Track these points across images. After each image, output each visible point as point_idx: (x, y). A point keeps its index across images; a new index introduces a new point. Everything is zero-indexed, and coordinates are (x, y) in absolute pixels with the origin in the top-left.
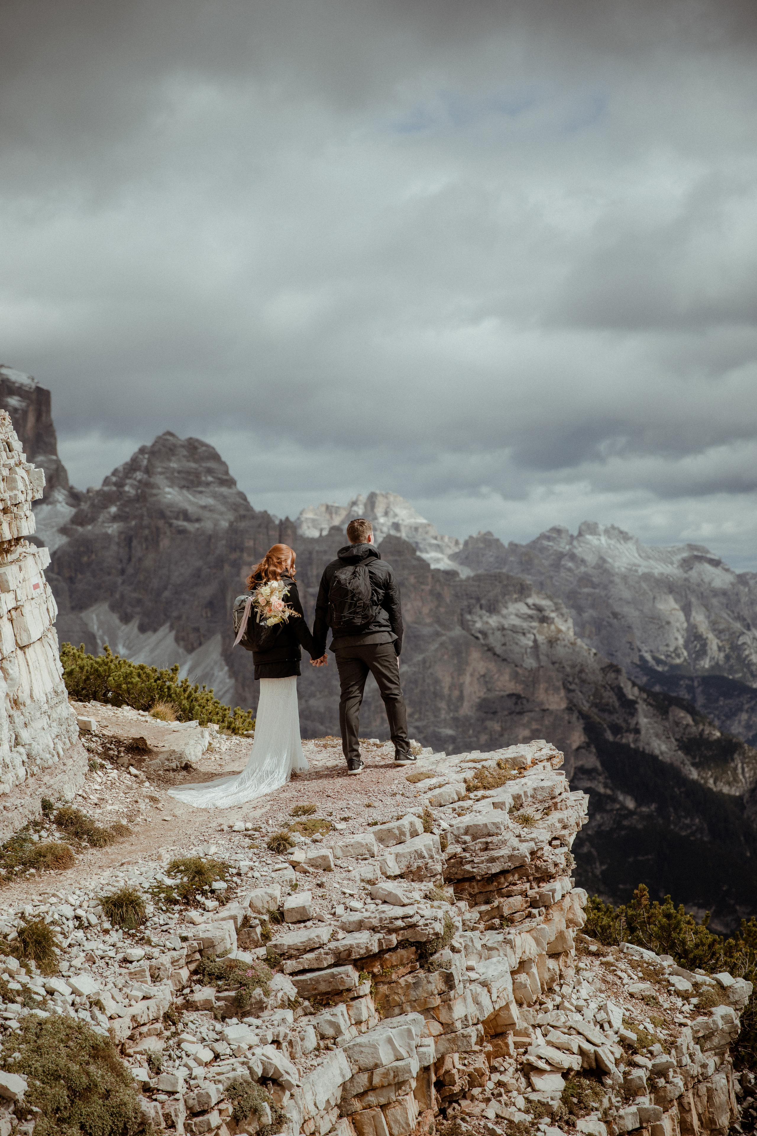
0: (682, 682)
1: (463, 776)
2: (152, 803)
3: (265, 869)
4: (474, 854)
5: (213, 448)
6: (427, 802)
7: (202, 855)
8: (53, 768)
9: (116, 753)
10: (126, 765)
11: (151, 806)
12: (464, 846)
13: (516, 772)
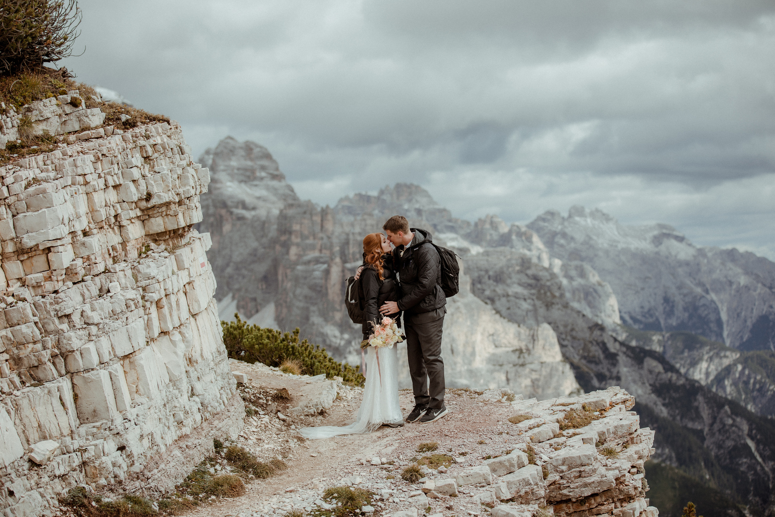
1: (555, 417)
2: (299, 443)
3: (403, 495)
4: (570, 481)
6: (528, 439)
7: (350, 485)
8: (220, 414)
9: (265, 402)
10: (274, 411)
11: (299, 445)
12: (561, 475)
13: (598, 413)
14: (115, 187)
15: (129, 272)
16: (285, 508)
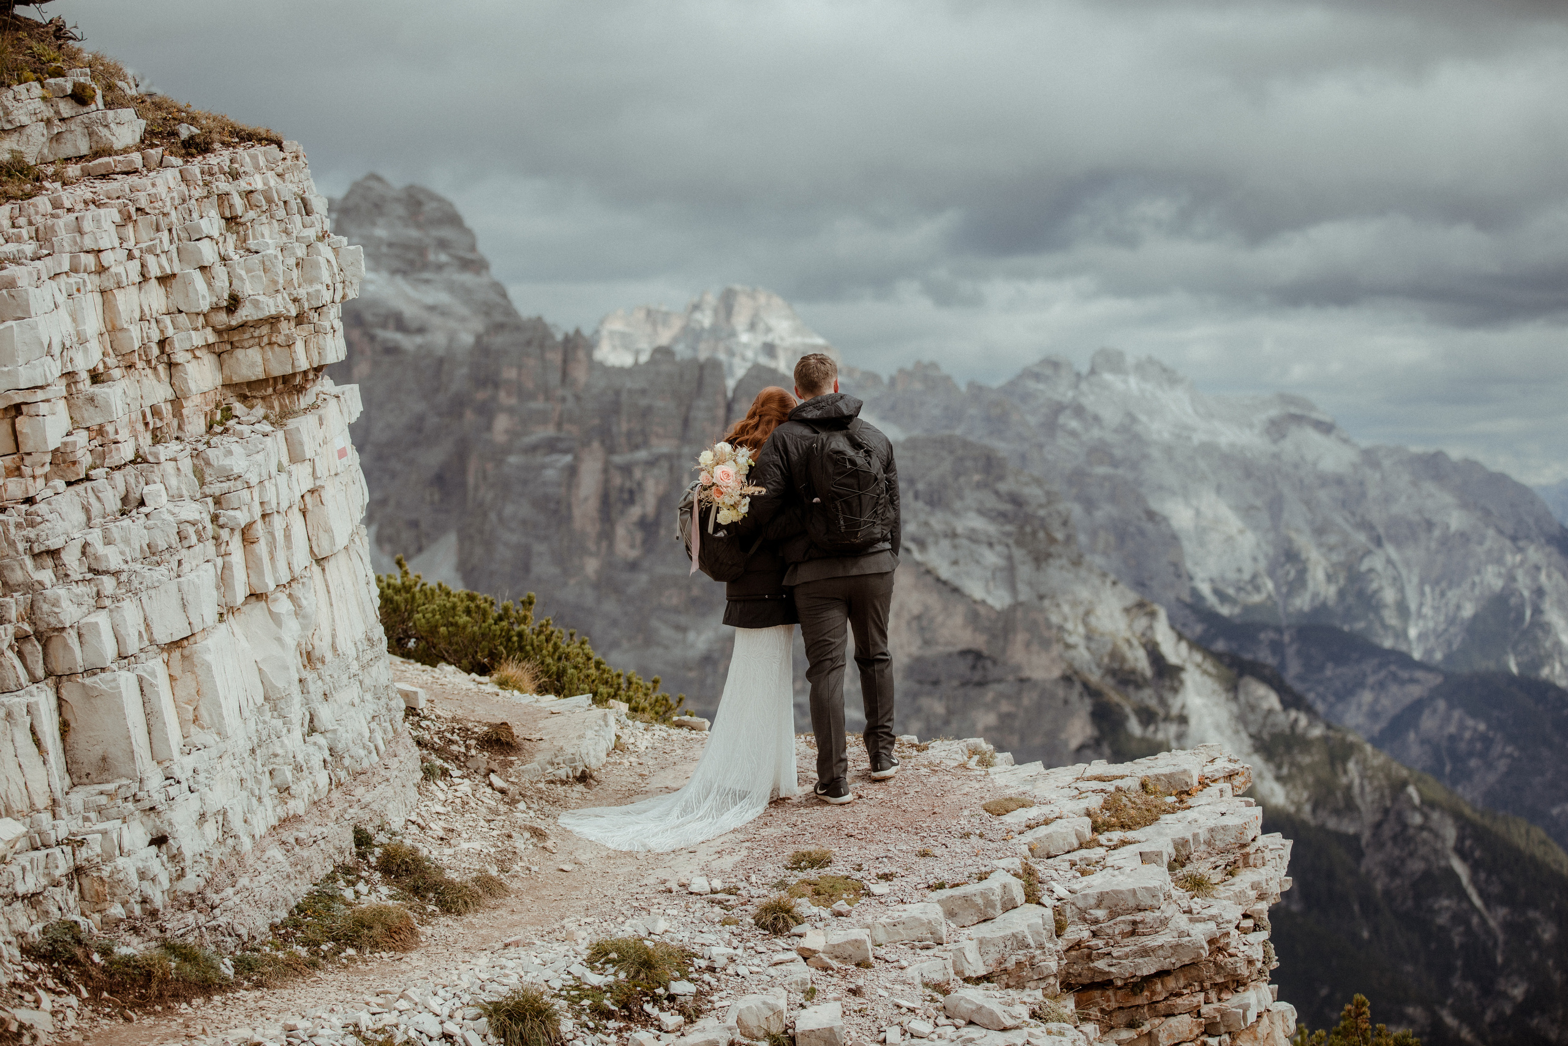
0: (1262, 636)
1: (1083, 804)
2: (535, 840)
3: (756, 961)
4: (1112, 942)
5: (451, 205)
6: (1025, 848)
7: (644, 934)
8: (370, 774)
9: (463, 750)
10: (482, 771)
11: (535, 845)
12: (1093, 928)
13: (1173, 799)
14: (164, 280)
15: (186, 464)
16: (505, 981)
